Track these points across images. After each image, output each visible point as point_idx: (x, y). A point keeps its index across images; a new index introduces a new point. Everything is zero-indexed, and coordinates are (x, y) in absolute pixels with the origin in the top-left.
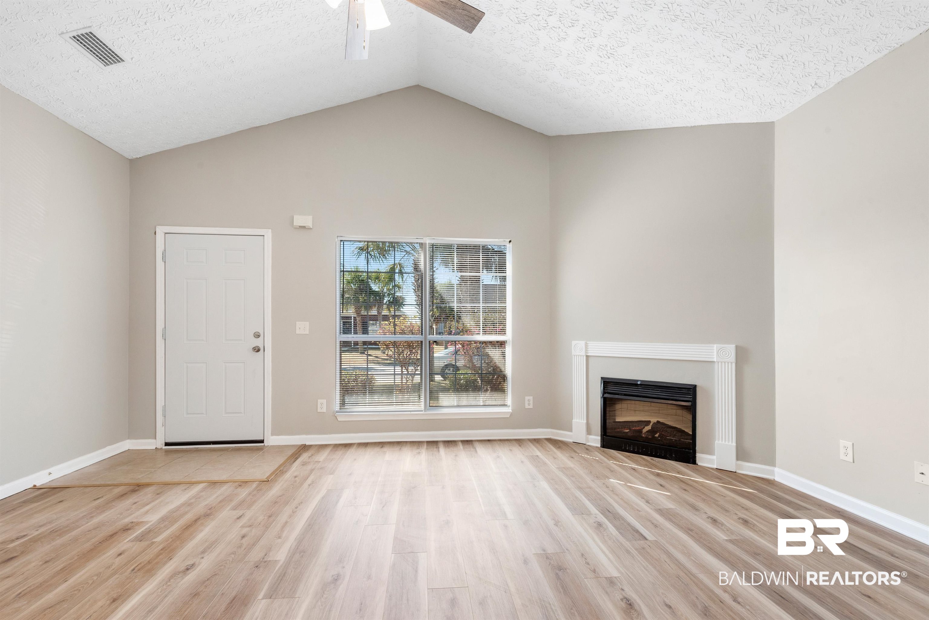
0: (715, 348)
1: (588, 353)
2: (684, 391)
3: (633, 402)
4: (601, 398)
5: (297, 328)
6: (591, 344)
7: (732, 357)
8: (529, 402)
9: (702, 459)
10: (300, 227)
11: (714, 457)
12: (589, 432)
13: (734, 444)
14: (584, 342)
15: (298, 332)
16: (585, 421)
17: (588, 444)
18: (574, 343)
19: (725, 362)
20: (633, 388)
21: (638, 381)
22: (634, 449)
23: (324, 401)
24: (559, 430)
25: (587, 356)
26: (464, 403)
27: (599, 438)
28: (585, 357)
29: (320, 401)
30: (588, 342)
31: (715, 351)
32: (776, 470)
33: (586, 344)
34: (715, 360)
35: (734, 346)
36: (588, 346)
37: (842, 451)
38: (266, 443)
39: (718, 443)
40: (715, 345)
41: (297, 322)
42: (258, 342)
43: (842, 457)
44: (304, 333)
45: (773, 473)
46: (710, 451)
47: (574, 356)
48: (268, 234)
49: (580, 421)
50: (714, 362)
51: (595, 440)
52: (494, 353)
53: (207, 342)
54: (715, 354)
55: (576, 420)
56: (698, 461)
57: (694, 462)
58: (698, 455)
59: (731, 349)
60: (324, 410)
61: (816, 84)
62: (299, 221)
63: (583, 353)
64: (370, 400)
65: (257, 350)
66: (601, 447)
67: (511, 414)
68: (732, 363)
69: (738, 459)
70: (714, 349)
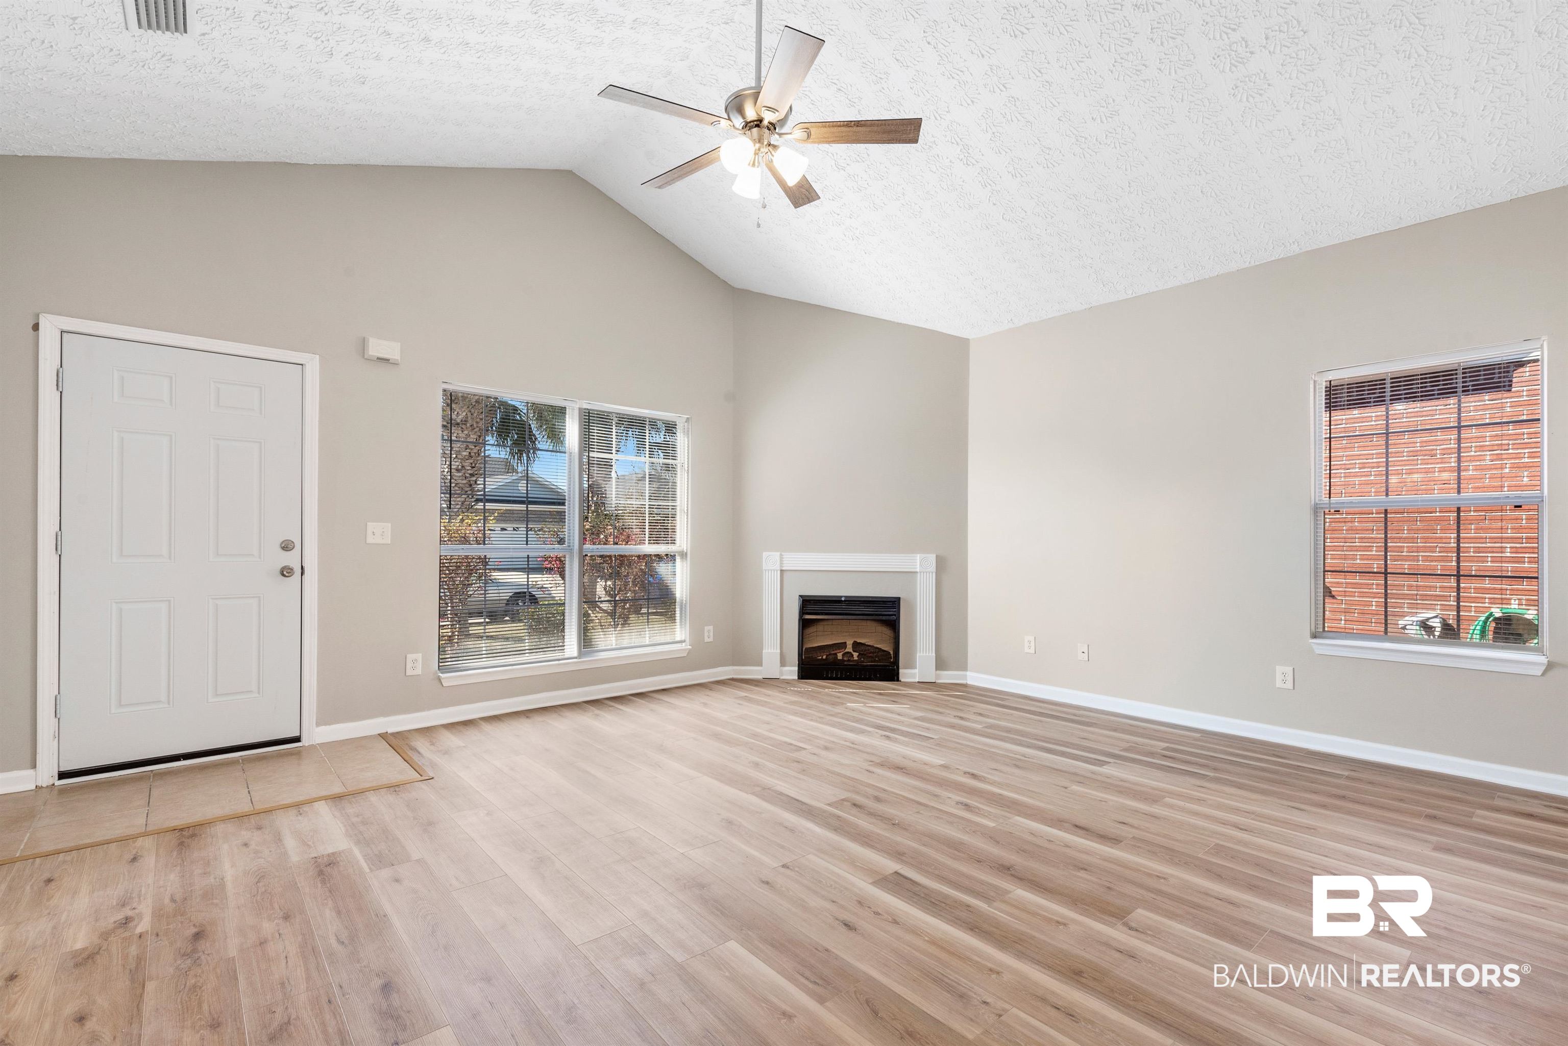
0: (918, 558)
1: (783, 567)
2: (889, 605)
3: (830, 623)
4: (799, 620)
5: (369, 532)
6: (787, 556)
7: (933, 568)
8: (709, 633)
9: (906, 674)
10: (378, 358)
11: (916, 671)
12: (783, 663)
13: (934, 654)
14: (779, 553)
15: (370, 540)
16: (779, 651)
17: (782, 678)
18: (765, 554)
19: (926, 572)
20: (837, 606)
21: (841, 597)
22: (837, 675)
23: (419, 656)
24: (743, 665)
25: (781, 570)
26: (625, 643)
27: (796, 668)
28: (779, 572)
29: (410, 657)
30: (783, 554)
31: (918, 561)
32: (968, 673)
33: (781, 555)
34: (918, 570)
35: (935, 555)
36: (783, 558)
37: (1026, 644)
38: (305, 742)
39: (919, 655)
40: (918, 555)
41: (368, 523)
42: (291, 559)
43: (1027, 650)
44: (381, 543)
45: (965, 677)
46: (911, 666)
47: (766, 570)
48: (313, 364)
49: (769, 651)
50: (917, 572)
51: (791, 672)
52: (662, 569)
53: (170, 558)
54: (918, 564)
55: (767, 651)
56: (902, 678)
57: (898, 680)
58: (902, 671)
59: (932, 558)
60: (419, 671)
61: (1011, 320)
62: (378, 347)
63: (779, 568)
64: (488, 648)
65: (286, 572)
66: (798, 679)
67: (690, 651)
68: (932, 573)
69: (936, 670)
70: (917, 560)
